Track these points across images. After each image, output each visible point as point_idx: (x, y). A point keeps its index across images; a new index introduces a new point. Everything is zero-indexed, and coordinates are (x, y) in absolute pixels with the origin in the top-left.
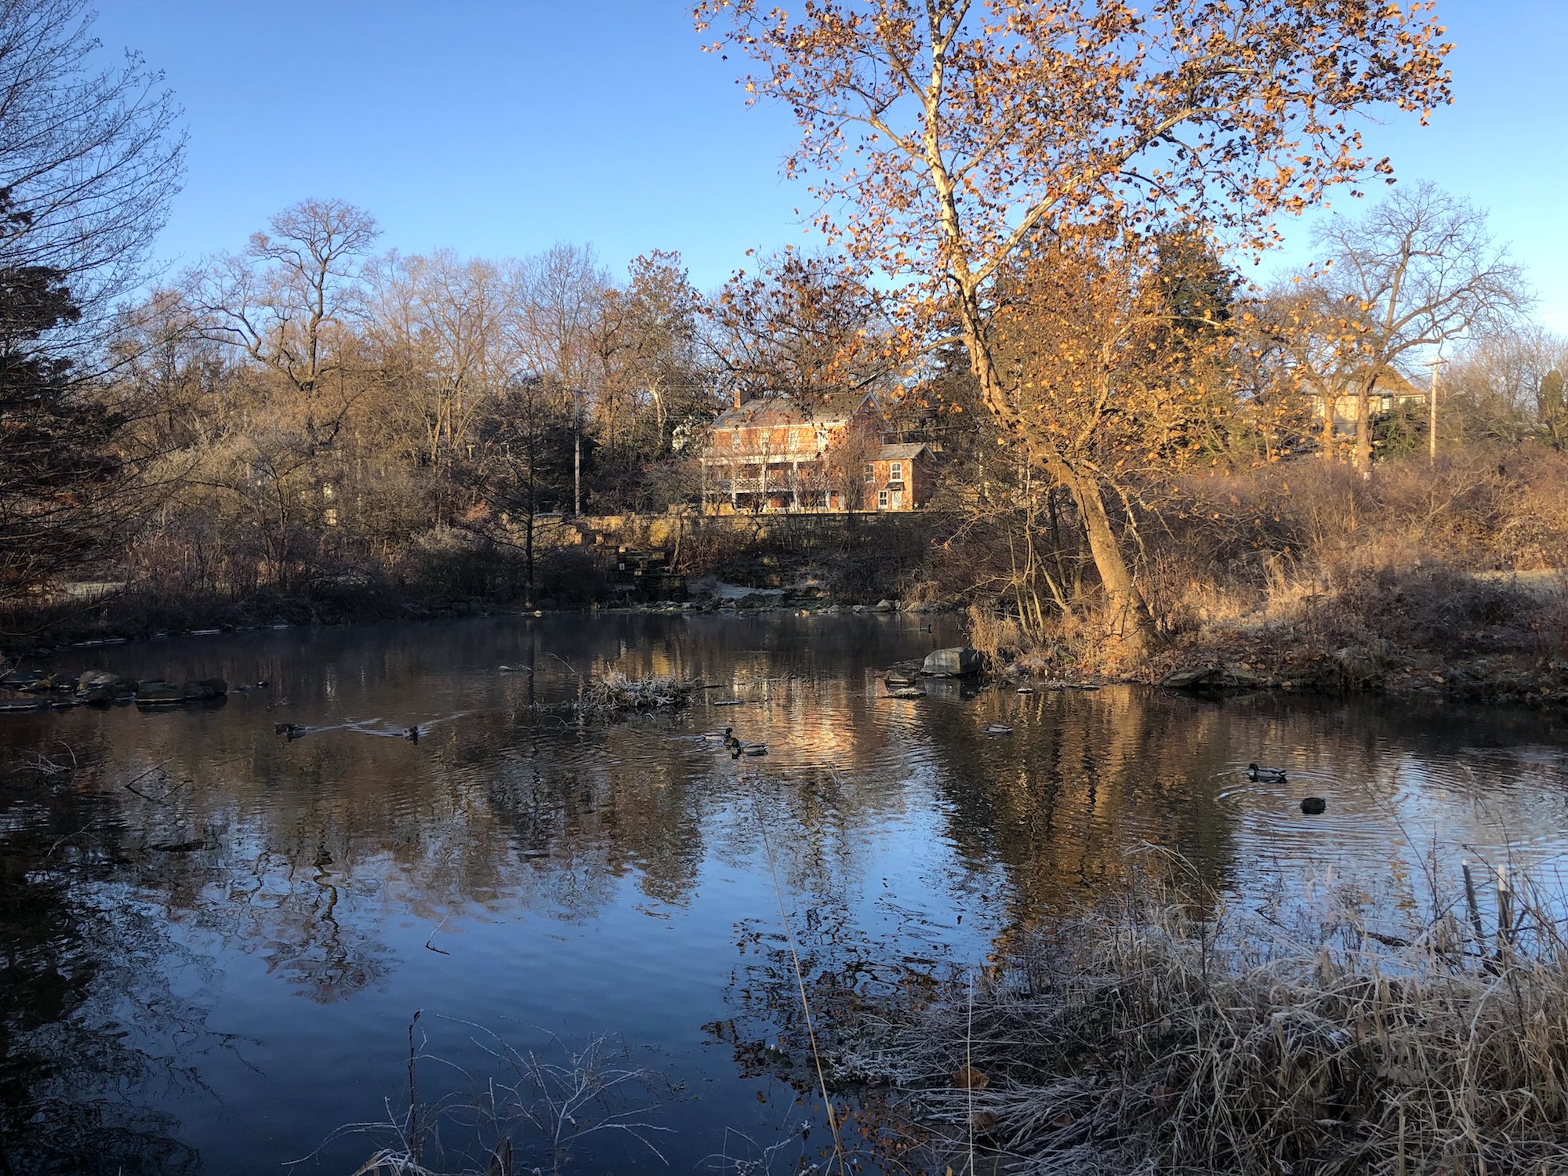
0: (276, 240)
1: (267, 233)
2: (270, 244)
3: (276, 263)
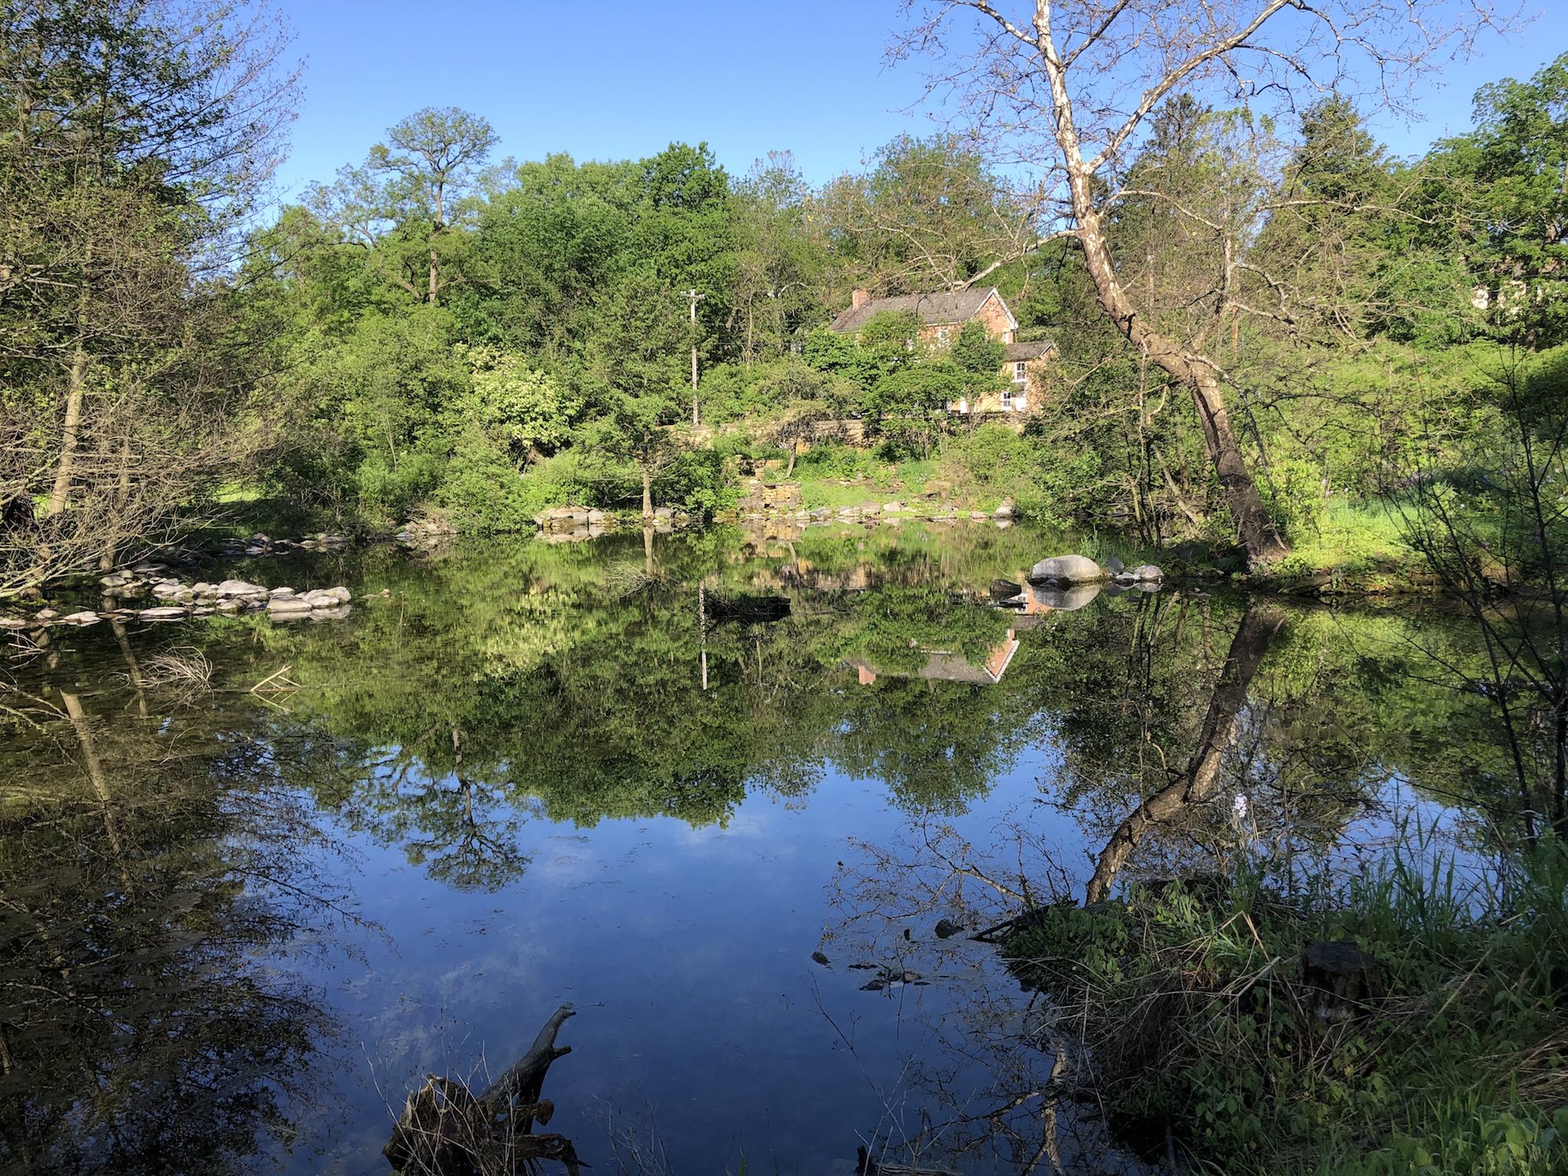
1: (387, 146)
2: (390, 156)
3: (396, 176)
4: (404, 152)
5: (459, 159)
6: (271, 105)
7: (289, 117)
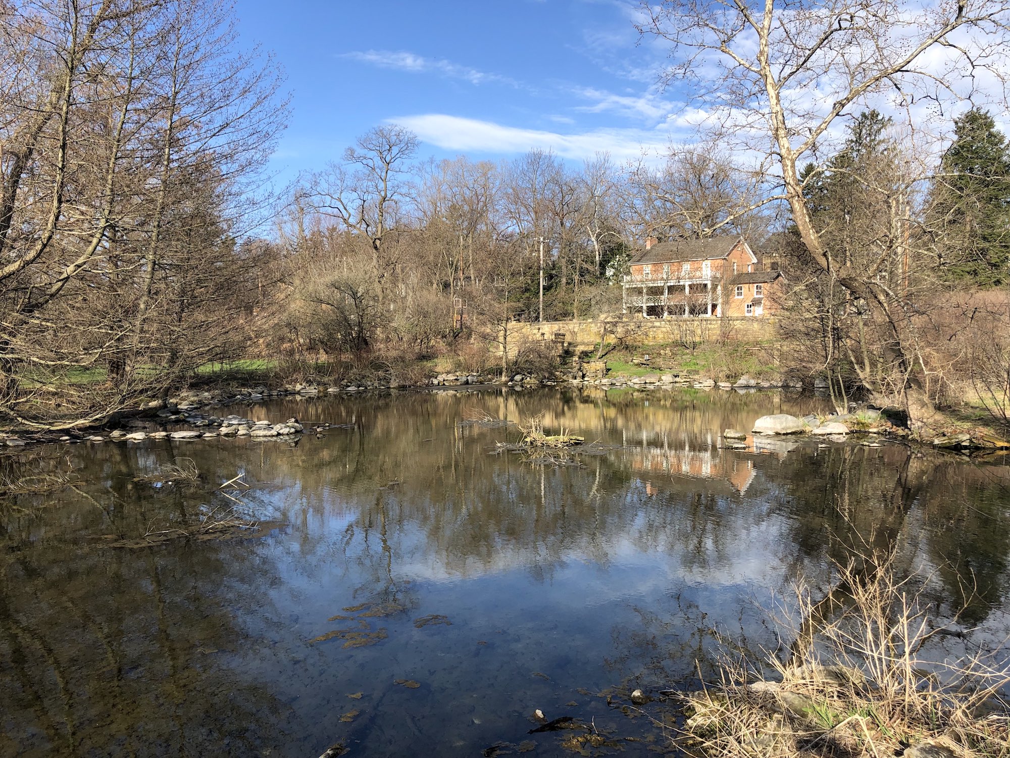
0: (360, 151)
1: (355, 147)
3: (359, 166)
4: (365, 151)
5: (398, 155)
6: (271, 120)
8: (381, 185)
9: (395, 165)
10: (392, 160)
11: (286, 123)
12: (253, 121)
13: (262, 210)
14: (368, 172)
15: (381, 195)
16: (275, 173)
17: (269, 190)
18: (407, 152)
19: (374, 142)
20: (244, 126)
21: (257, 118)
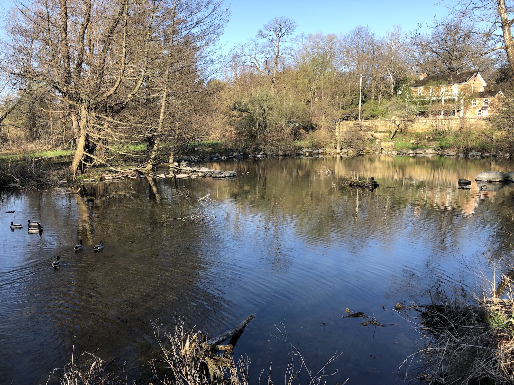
0: (266, 32)
1: (263, 30)
2: (263, 33)
3: (265, 40)
4: (268, 32)
5: (285, 33)
6: (221, 18)
7: (227, 21)
8: (276, 50)
9: (283, 38)
10: (282, 36)
11: (228, 19)
12: (212, 19)
13: (217, 65)
14: (269, 43)
15: (275, 55)
16: (223, 45)
17: (220, 54)
18: (289, 31)
19: (272, 27)
20: (208, 21)
21: (214, 17)
